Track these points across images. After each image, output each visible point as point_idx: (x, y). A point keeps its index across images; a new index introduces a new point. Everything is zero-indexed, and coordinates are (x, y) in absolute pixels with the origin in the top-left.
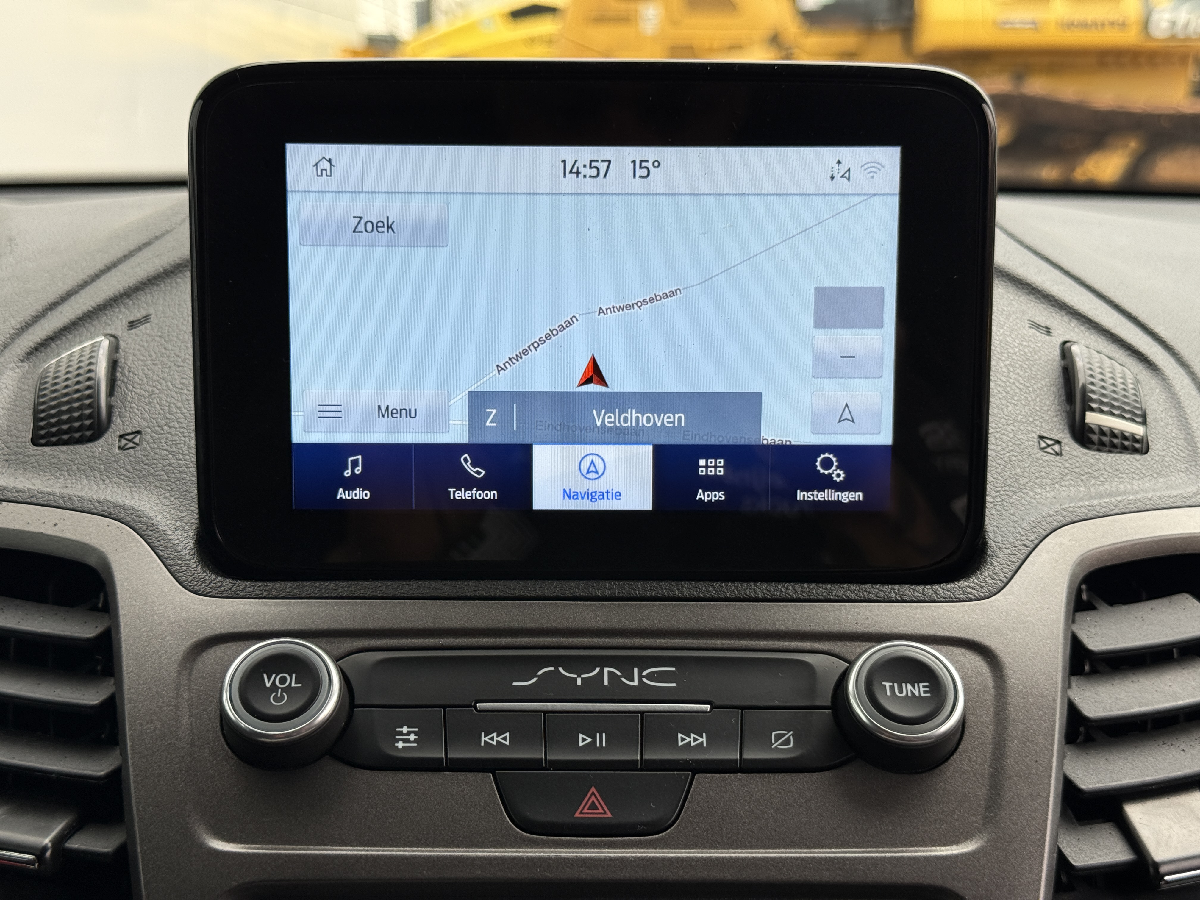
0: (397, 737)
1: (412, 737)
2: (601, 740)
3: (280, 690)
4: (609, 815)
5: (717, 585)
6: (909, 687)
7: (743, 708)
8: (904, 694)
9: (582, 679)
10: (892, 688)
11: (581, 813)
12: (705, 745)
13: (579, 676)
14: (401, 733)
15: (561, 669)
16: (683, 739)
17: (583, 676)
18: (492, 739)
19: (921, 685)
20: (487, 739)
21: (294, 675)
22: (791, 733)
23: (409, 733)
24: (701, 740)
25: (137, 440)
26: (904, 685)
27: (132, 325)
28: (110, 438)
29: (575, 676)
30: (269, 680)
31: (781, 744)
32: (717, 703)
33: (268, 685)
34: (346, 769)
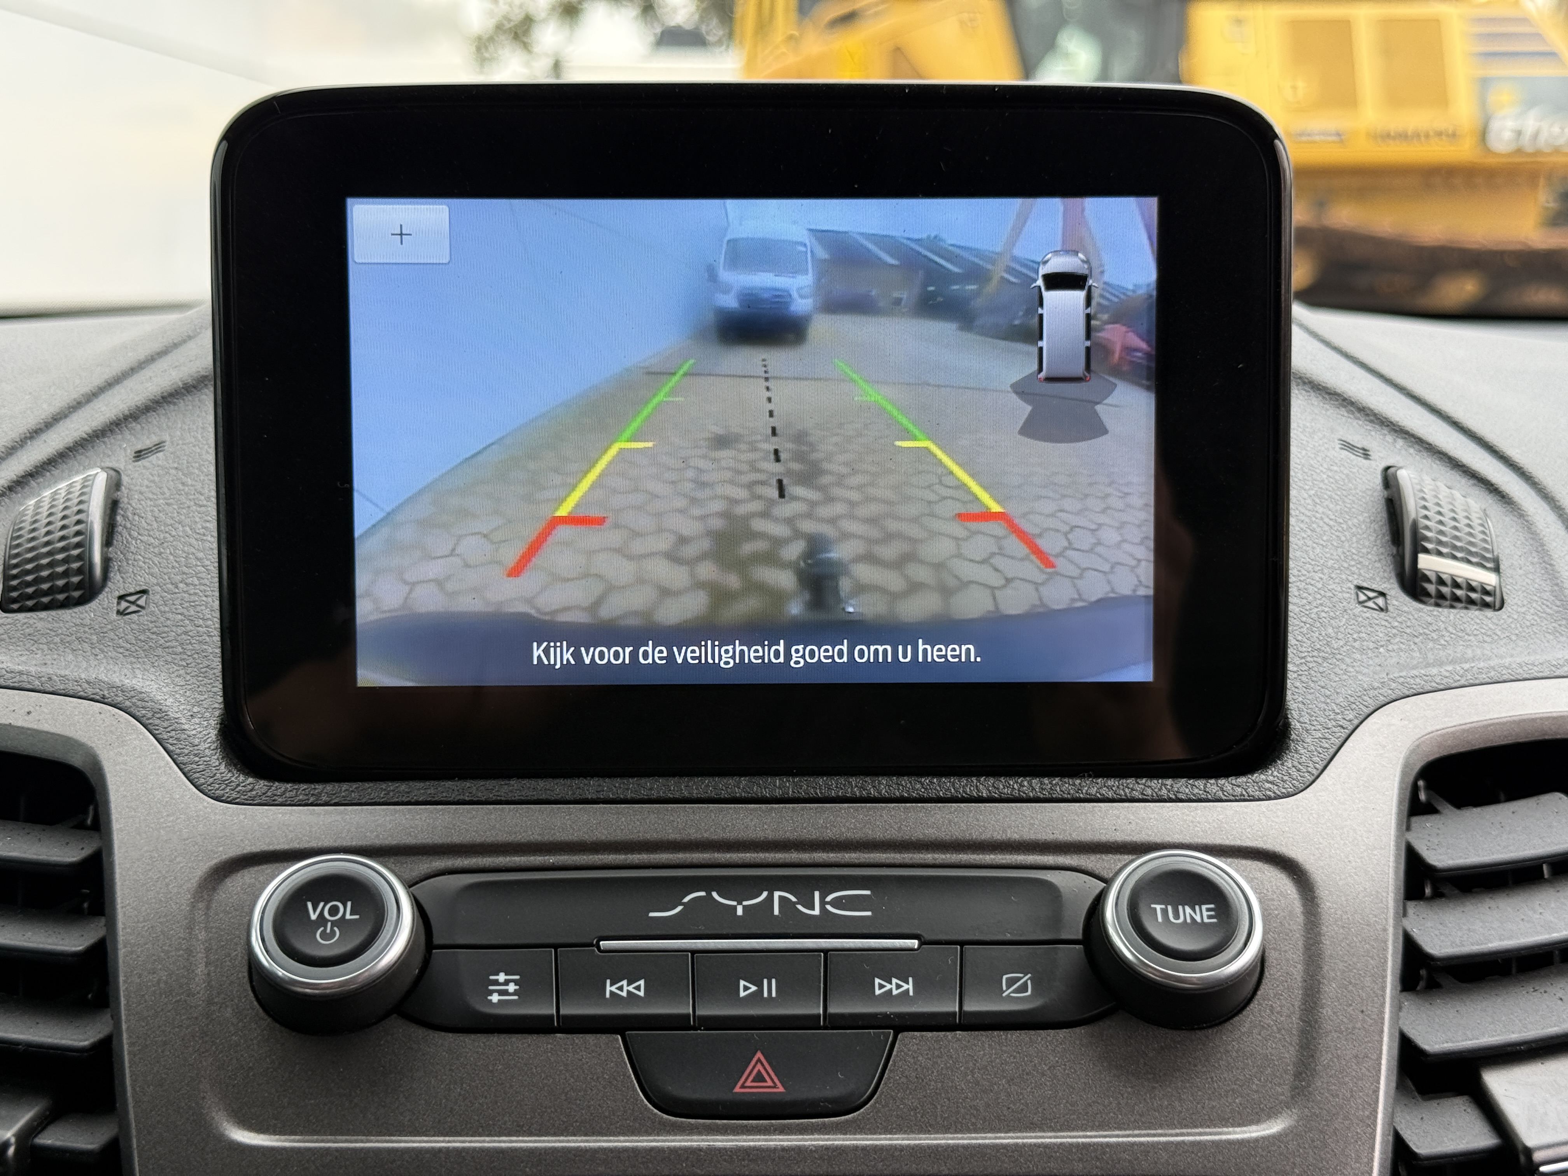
0: (491, 988)
1: (512, 988)
2: (770, 988)
3: (329, 924)
4: (781, 1089)
5: (926, 781)
6: (1188, 910)
7: (962, 943)
8: (1182, 919)
9: (744, 907)
10: (1165, 912)
11: (743, 1087)
12: (911, 993)
13: (740, 903)
14: (496, 983)
15: (715, 895)
16: (881, 986)
17: (745, 903)
18: (621, 988)
19: (1204, 907)
20: (613, 989)
21: (349, 904)
22: (1029, 975)
23: (507, 983)
24: (905, 987)
25: (141, 602)
26: (1180, 908)
27: (139, 455)
28: (106, 600)
29: (734, 903)
30: (315, 910)
31: (1014, 992)
32: (928, 936)
33: (313, 917)
34: (420, 1032)
